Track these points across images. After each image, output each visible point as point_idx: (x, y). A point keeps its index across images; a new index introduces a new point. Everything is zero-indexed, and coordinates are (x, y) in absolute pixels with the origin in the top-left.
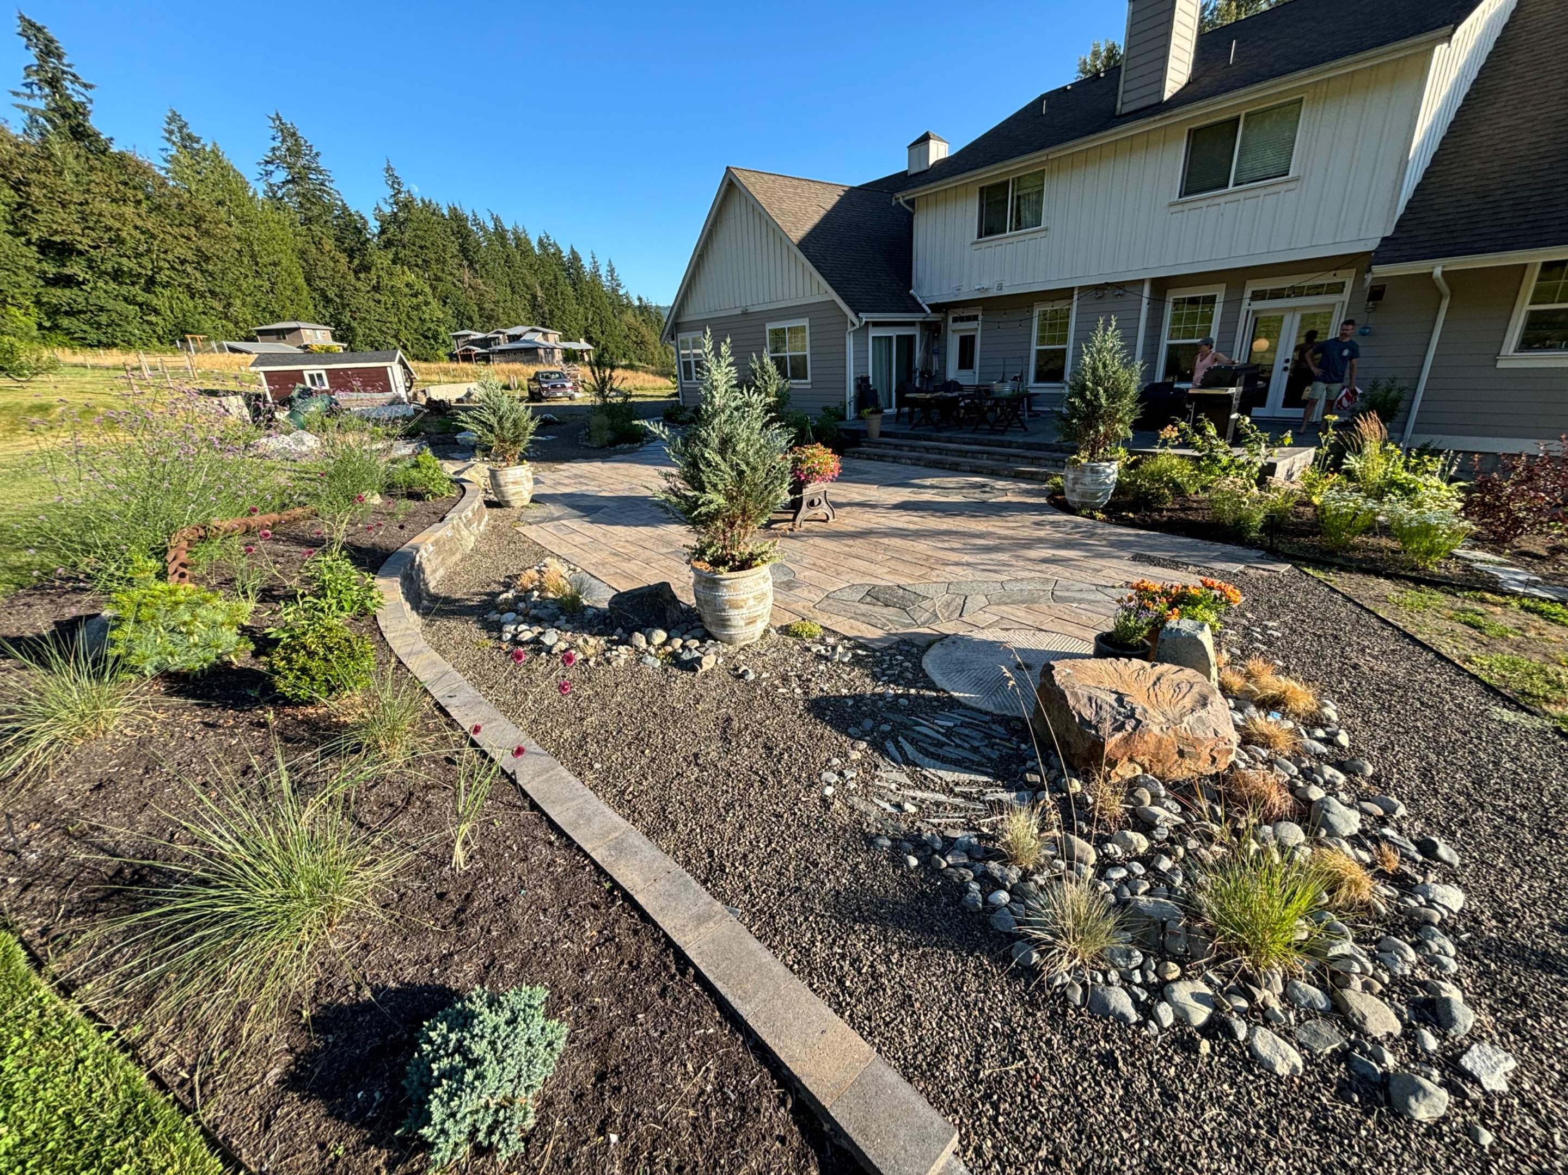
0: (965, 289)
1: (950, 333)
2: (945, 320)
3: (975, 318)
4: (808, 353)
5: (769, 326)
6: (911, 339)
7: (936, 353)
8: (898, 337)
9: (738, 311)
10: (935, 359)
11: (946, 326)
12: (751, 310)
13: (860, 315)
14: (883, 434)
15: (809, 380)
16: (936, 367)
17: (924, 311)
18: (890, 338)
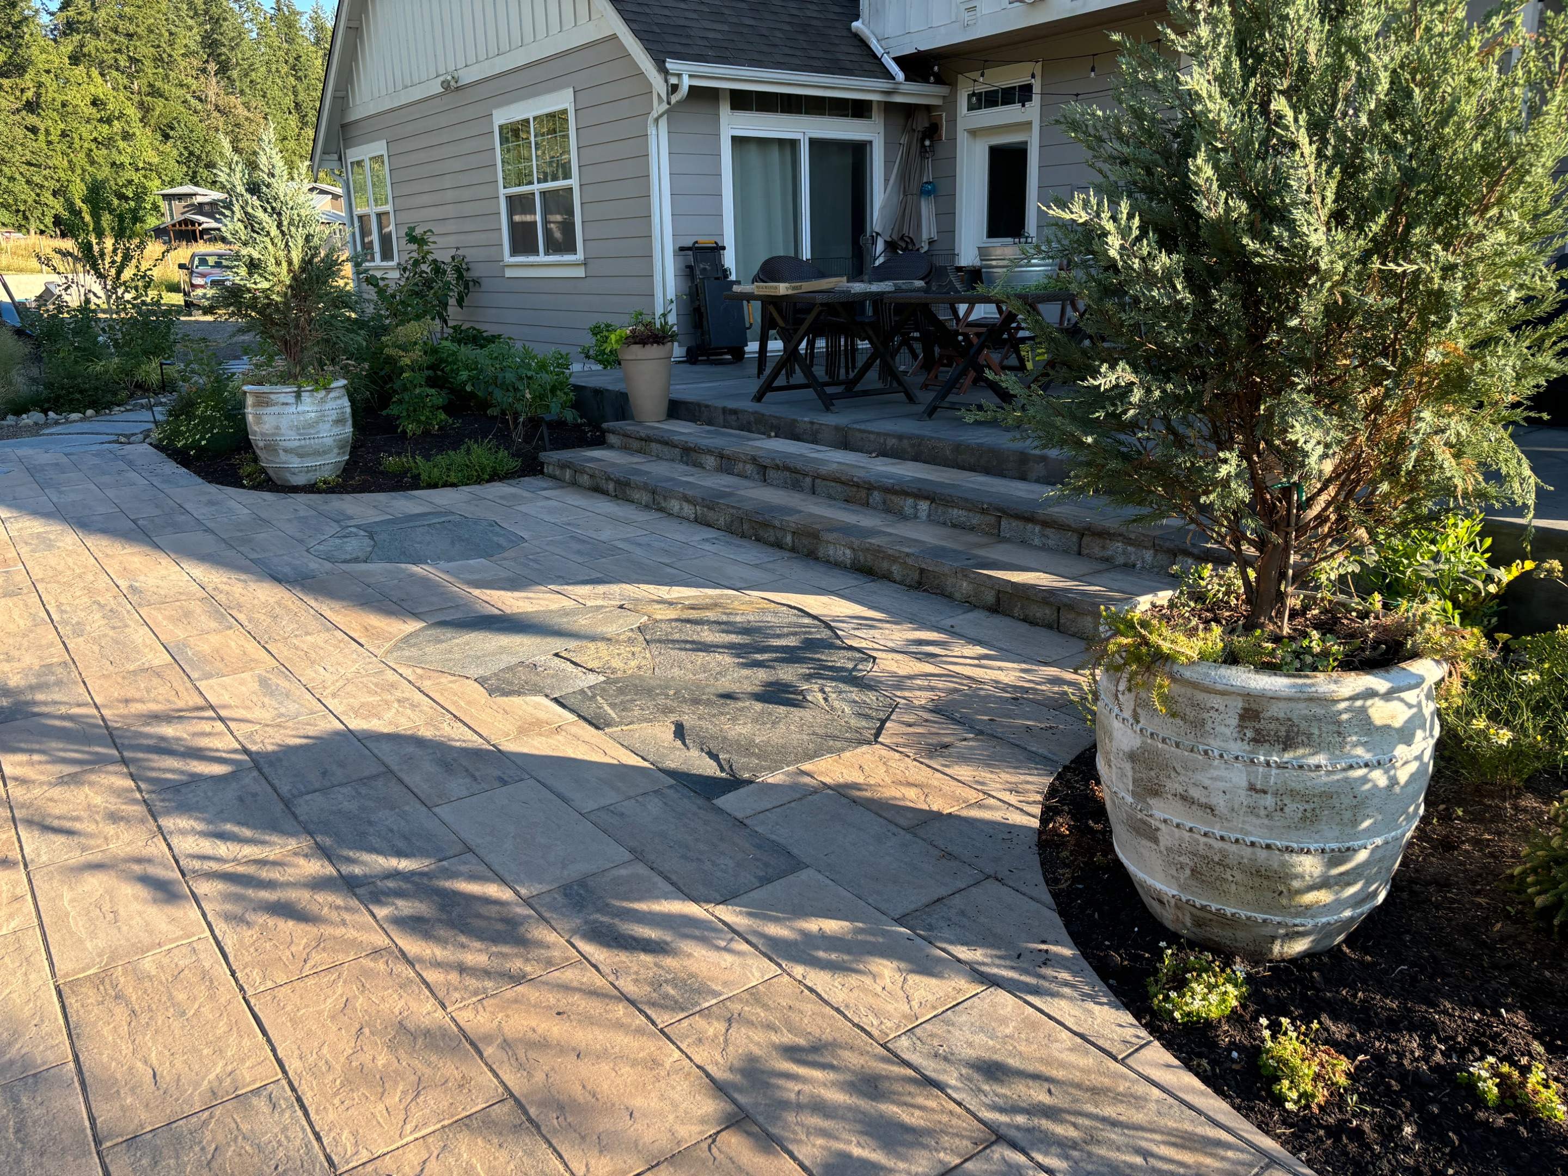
0: (985, 9)
1: (963, 139)
2: (950, 102)
3: (1023, 94)
4: (574, 182)
5: (504, 116)
6: (859, 150)
7: (927, 191)
8: (813, 142)
9: (436, 88)
10: (927, 209)
11: (953, 121)
12: (468, 77)
13: (671, 65)
14: (676, 409)
15: (580, 256)
16: (928, 230)
17: (889, 76)
18: (793, 144)
